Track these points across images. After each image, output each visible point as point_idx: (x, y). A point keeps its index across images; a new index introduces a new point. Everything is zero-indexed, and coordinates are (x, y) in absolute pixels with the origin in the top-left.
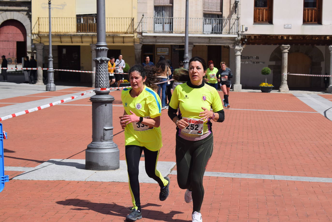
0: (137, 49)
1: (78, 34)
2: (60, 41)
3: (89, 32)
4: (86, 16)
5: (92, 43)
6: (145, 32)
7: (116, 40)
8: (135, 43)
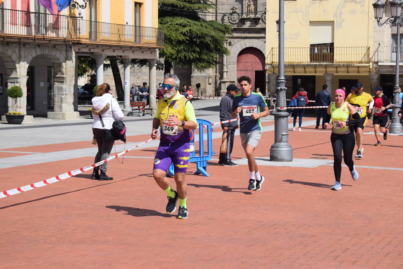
0: (373, 79)
1: (311, 63)
2: (293, 71)
3: (323, 62)
4: (320, 45)
5: (326, 73)
6: (381, 61)
7: (350, 69)
8: (371, 73)
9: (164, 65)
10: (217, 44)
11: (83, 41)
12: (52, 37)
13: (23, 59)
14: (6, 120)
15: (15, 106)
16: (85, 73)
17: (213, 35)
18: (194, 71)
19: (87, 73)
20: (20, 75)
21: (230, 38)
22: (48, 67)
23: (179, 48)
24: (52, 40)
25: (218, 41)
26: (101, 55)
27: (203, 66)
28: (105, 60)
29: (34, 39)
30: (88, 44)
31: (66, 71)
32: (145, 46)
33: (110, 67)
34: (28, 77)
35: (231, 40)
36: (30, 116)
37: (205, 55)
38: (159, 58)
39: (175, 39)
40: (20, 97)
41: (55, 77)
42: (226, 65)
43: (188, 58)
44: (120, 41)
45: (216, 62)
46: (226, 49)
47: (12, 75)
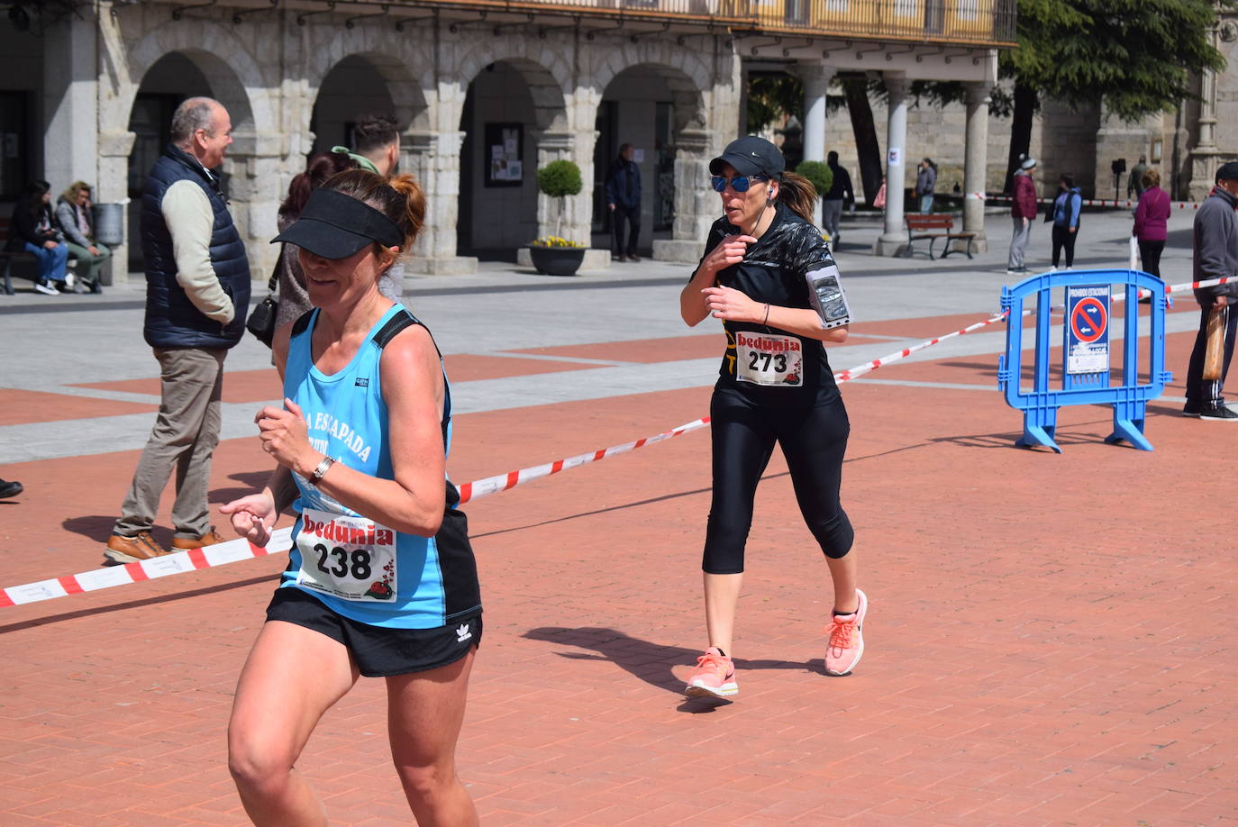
9: (1013, 103)
10: (1184, 37)
11: (768, 25)
12: (674, 12)
13: (584, 78)
14: (531, 263)
15: (559, 220)
16: (768, 124)
17: (1172, 6)
18: (1109, 120)
19: (774, 125)
20: (575, 128)
21: (1225, 15)
22: (658, 103)
23: (1063, 49)
24: (673, 21)
25: (1188, 26)
26: (820, 69)
27: (1140, 104)
28: (831, 82)
29: (617, 17)
30: (780, 35)
31: (712, 115)
32: (956, 41)
33: (843, 104)
34: (598, 133)
35: (1232, 24)
36: (603, 252)
37: (1144, 68)
38: (999, 78)
39: (1049, 21)
40: (575, 194)
41: (678, 135)
42: (1209, 101)
43: (1089, 79)
44: (879, 25)
45: (1179, 94)
46: (1213, 50)
47: (551, 127)
